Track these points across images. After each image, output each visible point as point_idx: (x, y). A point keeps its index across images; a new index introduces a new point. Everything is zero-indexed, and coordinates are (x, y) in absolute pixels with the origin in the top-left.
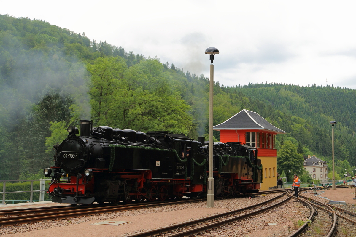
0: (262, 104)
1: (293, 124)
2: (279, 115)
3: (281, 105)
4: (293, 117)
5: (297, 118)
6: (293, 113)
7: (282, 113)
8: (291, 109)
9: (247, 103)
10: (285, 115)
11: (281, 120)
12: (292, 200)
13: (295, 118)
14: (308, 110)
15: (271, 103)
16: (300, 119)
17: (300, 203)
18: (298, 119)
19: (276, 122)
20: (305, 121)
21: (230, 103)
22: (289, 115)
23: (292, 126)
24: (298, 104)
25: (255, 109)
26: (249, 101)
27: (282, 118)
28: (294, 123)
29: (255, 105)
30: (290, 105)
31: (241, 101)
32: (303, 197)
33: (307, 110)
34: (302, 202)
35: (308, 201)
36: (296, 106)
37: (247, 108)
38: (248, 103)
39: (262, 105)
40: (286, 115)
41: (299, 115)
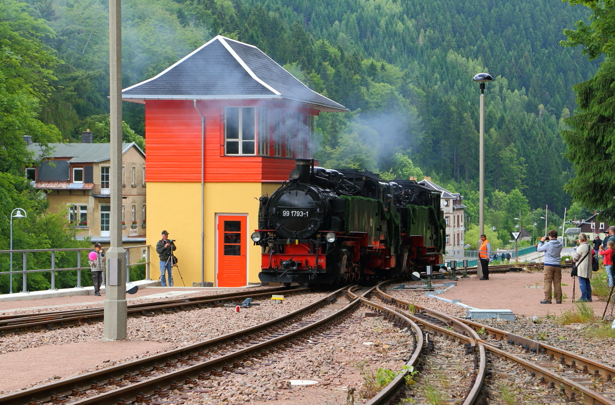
0: (275, 19)
1: (367, 85)
2: (325, 55)
3: (332, 23)
4: (366, 62)
5: (379, 65)
6: (366, 48)
7: (333, 50)
8: (362, 36)
9: (227, 17)
10: (342, 56)
11: (331, 71)
12: (361, 312)
13: (372, 65)
14: (412, 40)
15: (301, 17)
16: (388, 66)
17: (385, 319)
18: (383, 68)
19: (317, 78)
20: (401, 74)
21: (175, 16)
22: (355, 55)
23: (364, 89)
24: (383, 23)
25: (252, 37)
26: (233, 11)
27: (333, 64)
28: (369, 79)
29: (254, 24)
30: (359, 24)
31: (210, 12)
32: (393, 302)
33: (408, 39)
34: (388, 316)
35: (407, 312)
36: (377, 29)
37: (227, 31)
38: (231, 16)
39: (275, 24)
40: (346, 54)
41: (383, 56)
